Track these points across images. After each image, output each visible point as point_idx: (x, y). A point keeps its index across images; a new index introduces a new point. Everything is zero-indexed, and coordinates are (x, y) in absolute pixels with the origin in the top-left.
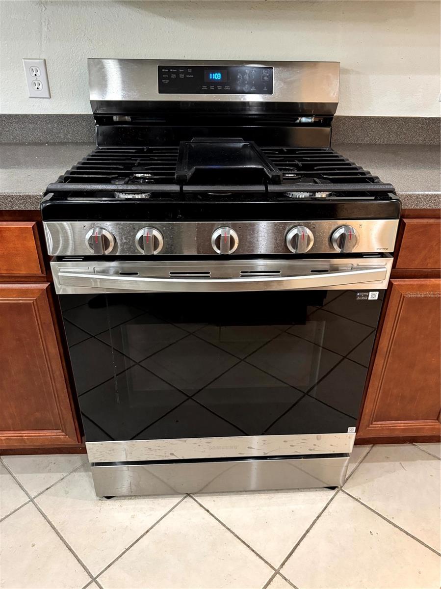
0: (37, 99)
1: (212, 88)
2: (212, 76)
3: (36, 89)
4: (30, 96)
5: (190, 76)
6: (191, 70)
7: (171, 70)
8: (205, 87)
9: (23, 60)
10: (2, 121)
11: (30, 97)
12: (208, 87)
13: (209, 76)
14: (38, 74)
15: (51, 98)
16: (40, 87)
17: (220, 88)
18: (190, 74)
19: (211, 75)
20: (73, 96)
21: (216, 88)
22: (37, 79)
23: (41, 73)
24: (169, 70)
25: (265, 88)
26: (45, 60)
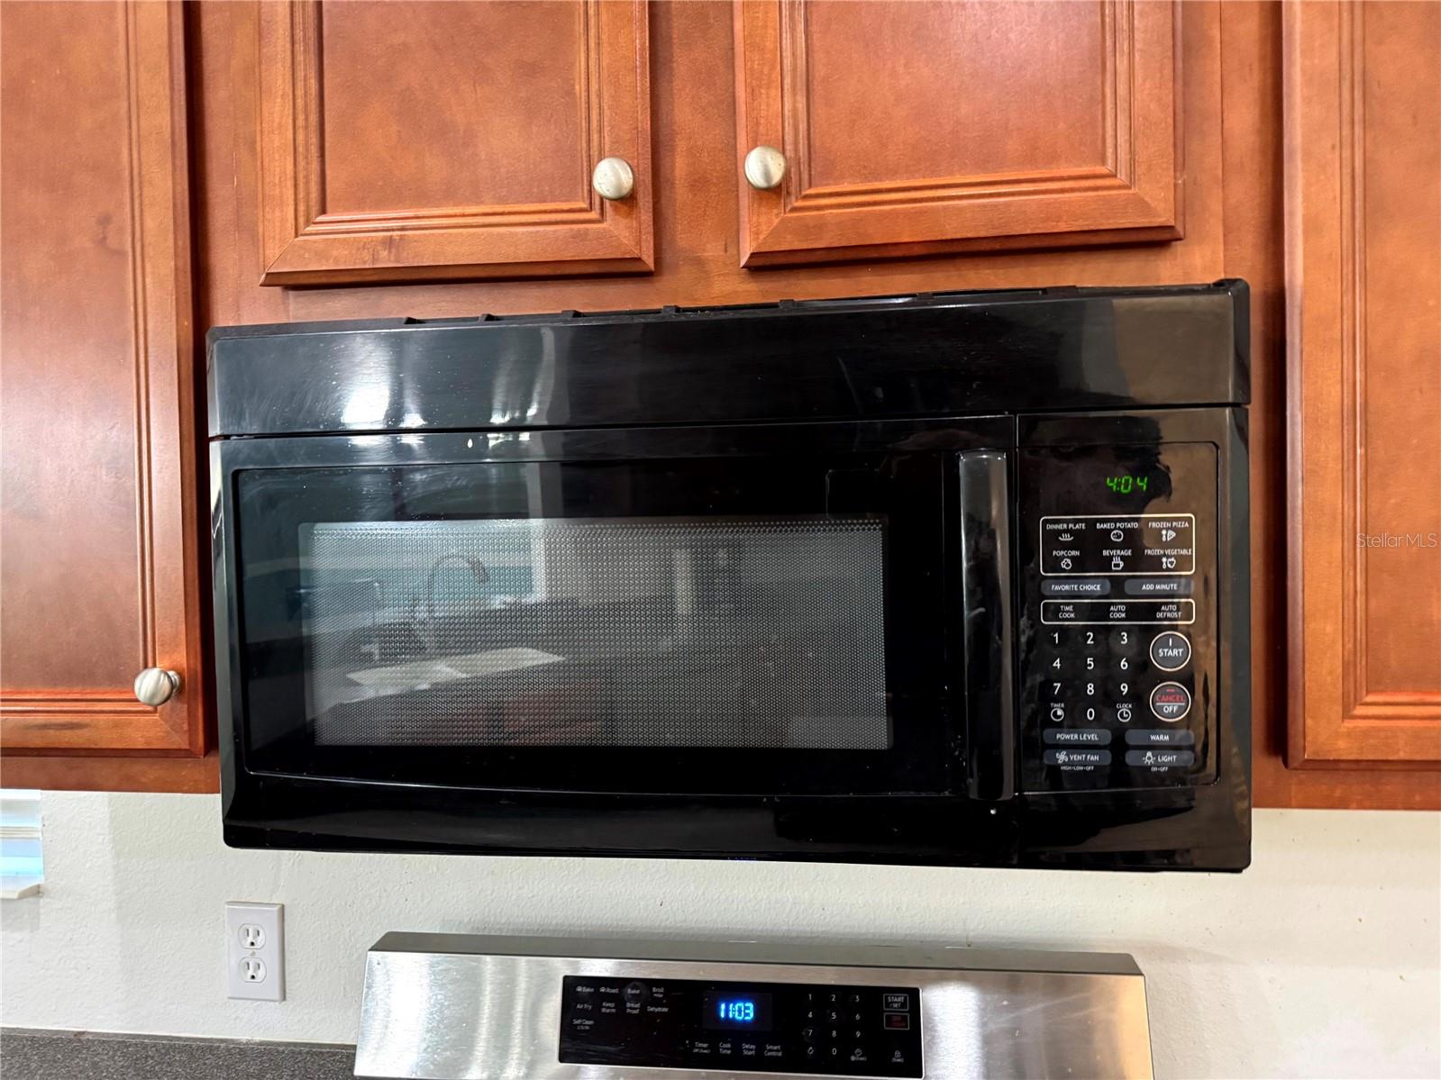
0: (249, 1002)
1: (725, 1049)
2: (727, 1011)
3: (249, 977)
4: (229, 995)
5: (659, 1009)
6: (662, 990)
7: (603, 990)
8: (702, 1047)
9: (227, 906)
10: (147, 1057)
11: (230, 998)
12: (714, 1047)
13: (717, 1010)
14: (260, 941)
15: (284, 998)
16: (260, 974)
17: (749, 1049)
18: (657, 1003)
19: (723, 1006)
20: (345, 996)
21: (737, 1049)
22: (253, 954)
23: (267, 940)
24: (597, 990)
25: (898, 1053)
26: (283, 908)
